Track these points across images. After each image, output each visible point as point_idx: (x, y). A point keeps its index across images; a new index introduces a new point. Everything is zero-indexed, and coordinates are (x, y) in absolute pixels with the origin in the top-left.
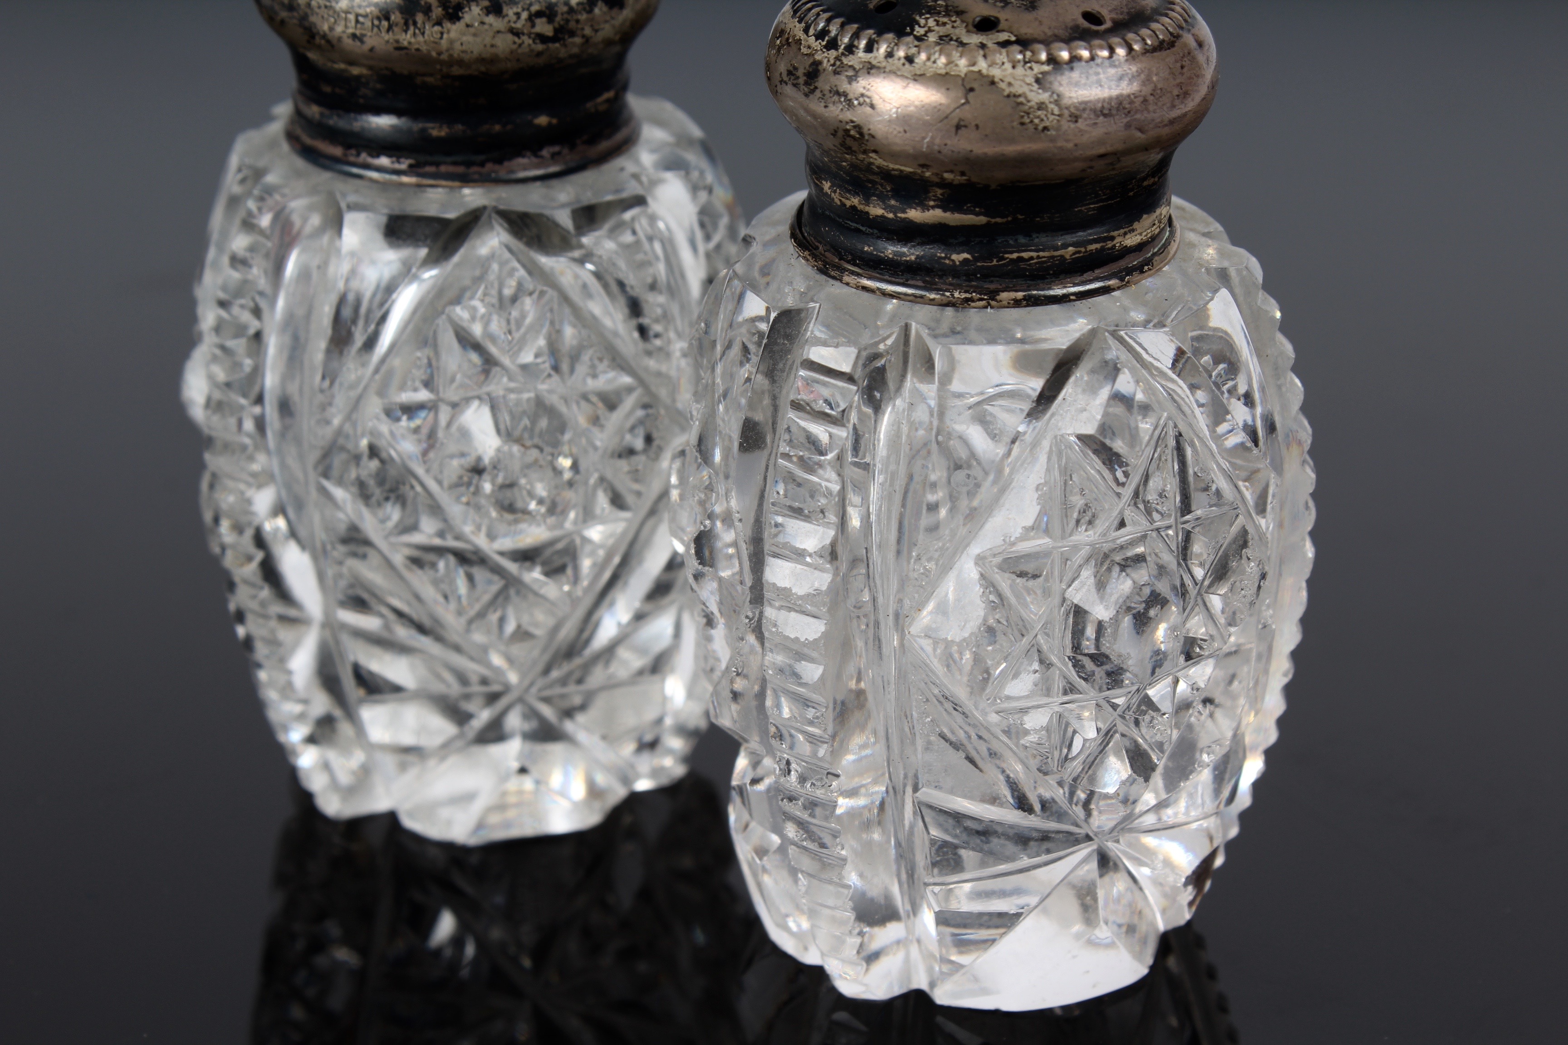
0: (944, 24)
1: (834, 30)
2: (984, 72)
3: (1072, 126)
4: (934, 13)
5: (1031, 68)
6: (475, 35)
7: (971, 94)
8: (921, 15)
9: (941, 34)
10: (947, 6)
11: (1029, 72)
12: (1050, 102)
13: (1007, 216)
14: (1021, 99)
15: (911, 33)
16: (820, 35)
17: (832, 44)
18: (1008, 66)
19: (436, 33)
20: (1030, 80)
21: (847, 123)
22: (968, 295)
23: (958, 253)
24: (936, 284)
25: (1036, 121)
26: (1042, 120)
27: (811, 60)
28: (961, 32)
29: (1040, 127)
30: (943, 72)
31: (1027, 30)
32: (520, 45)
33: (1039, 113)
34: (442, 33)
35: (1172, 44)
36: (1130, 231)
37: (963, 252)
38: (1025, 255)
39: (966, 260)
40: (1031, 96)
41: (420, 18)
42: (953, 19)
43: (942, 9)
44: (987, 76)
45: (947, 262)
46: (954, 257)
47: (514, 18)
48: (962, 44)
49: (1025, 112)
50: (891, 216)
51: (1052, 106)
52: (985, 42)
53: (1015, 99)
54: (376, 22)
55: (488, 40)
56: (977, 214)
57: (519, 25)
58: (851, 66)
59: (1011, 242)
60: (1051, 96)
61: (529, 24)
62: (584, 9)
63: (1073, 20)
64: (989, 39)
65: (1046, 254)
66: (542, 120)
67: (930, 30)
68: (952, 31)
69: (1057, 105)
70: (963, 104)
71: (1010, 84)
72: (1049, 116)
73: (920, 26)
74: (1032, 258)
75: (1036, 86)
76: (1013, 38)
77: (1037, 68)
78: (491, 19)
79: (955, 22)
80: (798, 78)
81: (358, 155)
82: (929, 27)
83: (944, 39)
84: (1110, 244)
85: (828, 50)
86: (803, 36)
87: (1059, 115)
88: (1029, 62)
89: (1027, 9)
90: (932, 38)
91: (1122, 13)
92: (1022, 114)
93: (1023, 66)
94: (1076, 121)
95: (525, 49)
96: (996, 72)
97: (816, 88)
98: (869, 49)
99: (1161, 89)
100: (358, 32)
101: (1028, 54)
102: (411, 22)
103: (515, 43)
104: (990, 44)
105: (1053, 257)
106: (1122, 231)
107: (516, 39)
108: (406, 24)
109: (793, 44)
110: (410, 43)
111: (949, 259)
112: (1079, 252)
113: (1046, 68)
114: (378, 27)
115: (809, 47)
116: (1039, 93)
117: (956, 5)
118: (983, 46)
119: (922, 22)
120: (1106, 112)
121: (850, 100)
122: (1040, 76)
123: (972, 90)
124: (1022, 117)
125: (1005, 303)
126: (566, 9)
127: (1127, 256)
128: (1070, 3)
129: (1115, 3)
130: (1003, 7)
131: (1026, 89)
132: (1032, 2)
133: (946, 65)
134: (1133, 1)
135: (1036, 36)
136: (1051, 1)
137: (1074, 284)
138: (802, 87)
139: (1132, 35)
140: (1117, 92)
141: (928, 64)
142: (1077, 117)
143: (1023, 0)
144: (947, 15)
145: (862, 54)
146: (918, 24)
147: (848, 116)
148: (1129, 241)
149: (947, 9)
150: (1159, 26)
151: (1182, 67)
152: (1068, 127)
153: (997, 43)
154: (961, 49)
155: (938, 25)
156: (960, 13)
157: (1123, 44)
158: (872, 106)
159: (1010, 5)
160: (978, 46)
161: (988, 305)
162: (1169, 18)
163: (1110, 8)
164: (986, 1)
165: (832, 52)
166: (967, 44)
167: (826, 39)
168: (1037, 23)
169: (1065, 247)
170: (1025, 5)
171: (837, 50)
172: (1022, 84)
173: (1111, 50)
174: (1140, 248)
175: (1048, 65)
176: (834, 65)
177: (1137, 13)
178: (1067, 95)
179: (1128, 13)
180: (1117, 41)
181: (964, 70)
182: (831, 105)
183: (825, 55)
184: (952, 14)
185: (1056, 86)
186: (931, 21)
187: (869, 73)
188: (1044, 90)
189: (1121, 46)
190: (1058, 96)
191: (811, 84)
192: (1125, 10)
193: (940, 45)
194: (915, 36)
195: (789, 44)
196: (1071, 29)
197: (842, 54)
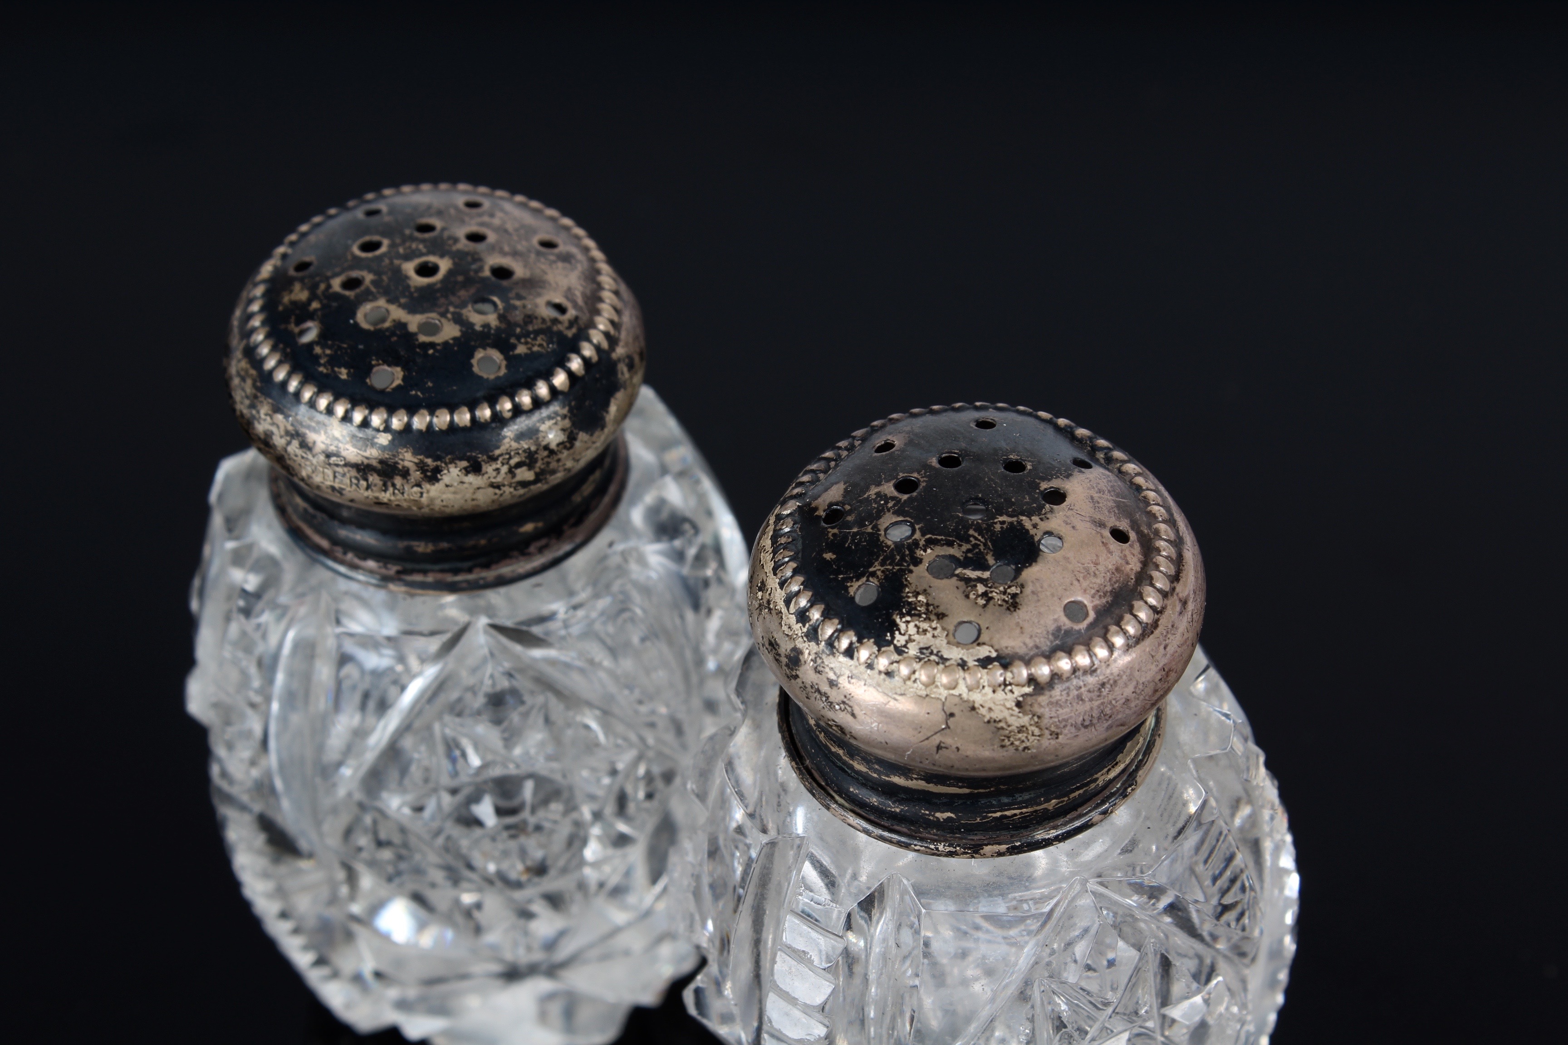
0: (925, 631)
1: (815, 616)
2: (965, 696)
3: (1053, 742)
4: (915, 615)
5: (1011, 691)
6: (455, 493)
7: (952, 719)
8: (902, 615)
9: (922, 645)
10: (928, 605)
11: (1010, 695)
12: (1031, 725)
13: (990, 788)
14: (1002, 724)
15: (891, 642)
16: (802, 616)
17: (813, 635)
18: (988, 690)
19: (416, 493)
20: (1011, 704)
21: (829, 720)
22: (952, 849)
23: (943, 812)
24: (920, 832)
25: (1017, 743)
26: (1023, 741)
27: (793, 645)
28: (940, 644)
29: (1020, 748)
30: (924, 693)
31: (1010, 643)
32: (501, 495)
33: (1020, 735)
34: (422, 493)
35: (1155, 624)
36: (1113, 767)
37: (947, 811)
38: (1008, 813)
39: (949, 818)
40: (1011, 720)
41: (398, 481)
43: (923, 609)
44: (967, 701)
45: (931, 818)
46: (938, 815)
47: (494, 474)
48: (944, 660)
49: (1005, 736)
50: (875, 775)
51: (1033, 728)
52: (965, 658)
53: (996, 725)
54: (354, 481)
55: (469, 496)
56: (960, 787)
57: (499, 479)
58: (832, 669)
59: (994, 802)
60: (1032, 719)
61: (510, 476)
62: (565, 448)
63: (1055, 620)
64: (972, 655)
65: (1029, 810)
66: (529, 527)
67: (910, 640)
68: (932, 642)
69: (1037, 727)
70: (943, 729)
71: (990, 709)
72: (1029, 737)
73: (900, 633)
74: (1015, 815)
75: (1017, 710)
76: (994, 655)
77: (1018, 691)
78: (471, 478)
79: (935, 629)
80: (780, 655)
81: (345, 553)
82: (910, 635)
83: (925, 652)
84: (1093, 786)
85: (809, 641)
86: (784, 610)
87: (1039, 736)
88: (1010, 684)
89: (1008, 609)
90: (913, 650)
91: (1105, 596)
92: (1003, 738)
93: (1003, 690)
94: (1057, 738)
95: (507, 496)
96: (977, 697)
97: (797, 677)
98: (850, 652)
99: (1143, 683)
100: (337, 485)
101: (1009, 675)
102: (389, 484)
103: (496, 494)
104: (971, 663)
105: (1036, 811)
106: (1106, 770)
107: (497, 491)
108: (385, 485)
109: (773, 612)
110: (390, 500)
111: (933, 816)
112: (1062, 802)
113: (1028, 690)
114: (357, 485)
115: (790, 628)
116: (1019, 717)
117: (936, 604)
118: (963, 665)
119: (903, 626)
120: (1087, 723)
121: (832, 703)
122: (1021, 699)
123: (952, 715)
124: (1003, 740)
125: (989, 854)
126: (546, 453)
127: (1111, 786)
128: (1053, 595)
129: (1099, 581)
130: (985, 606)
131: (1006, 714)
132: (1014, 596)
133: (926, 685)
134: (1118, 569)
135: (1018, 650)
136: (1033, 592)
137: (1055, 828)
138: (785, 668)
139: (1113, 628)
140: (1099, 702)
141: (908, 683)
142: (1057, 734)
143: (1005, 593)
144: (928, 619)
145: (842, 659)
146: (899, 630)
147: (830, 714)
148: (1112, 775)
149: (927, 609)
150: (1141, 603)
151: (1165, 648)
152: (1047, 743)
153: (978, 660)
154: (941, 666)
155: (918, 632)
156: (941, 616)
157: (1103, 644)
158: (853, 715)
159: (992, 602)
160: (959, 665)
161: (973, 857)
162: (1152, 585)
163: (1093, 591)
164: (967, 597)
165: (813, 644)
166: (947, 660)
167: (807, 625)
168: (1018, 631)
169: (1048, 800)
170: (1007, 602)
171: (818, 644)
172: (1003, 708)
173: (1091, 654)
174: (1123, 771)
175: (1029, 686)
176: (814, 661)
177: (1121, 588)
178: (1047, 715)
179: (1111, 591)
180: (1098, 640)
181: (944, 693)
182: (813, 699)
183: (806, 645)
184: (933, 617)
185: (1036, 708)
186: (911, 625)
187: (849, 682)
188: (1025, 713)
189: (1102, 647)
190: (1039, 717)
191: (792, 670)
192: (1109, 588)
193: (920, 659)
194: (895, 646)
195: (770, 609)
196: (1053, 634)
197: (823, 651)
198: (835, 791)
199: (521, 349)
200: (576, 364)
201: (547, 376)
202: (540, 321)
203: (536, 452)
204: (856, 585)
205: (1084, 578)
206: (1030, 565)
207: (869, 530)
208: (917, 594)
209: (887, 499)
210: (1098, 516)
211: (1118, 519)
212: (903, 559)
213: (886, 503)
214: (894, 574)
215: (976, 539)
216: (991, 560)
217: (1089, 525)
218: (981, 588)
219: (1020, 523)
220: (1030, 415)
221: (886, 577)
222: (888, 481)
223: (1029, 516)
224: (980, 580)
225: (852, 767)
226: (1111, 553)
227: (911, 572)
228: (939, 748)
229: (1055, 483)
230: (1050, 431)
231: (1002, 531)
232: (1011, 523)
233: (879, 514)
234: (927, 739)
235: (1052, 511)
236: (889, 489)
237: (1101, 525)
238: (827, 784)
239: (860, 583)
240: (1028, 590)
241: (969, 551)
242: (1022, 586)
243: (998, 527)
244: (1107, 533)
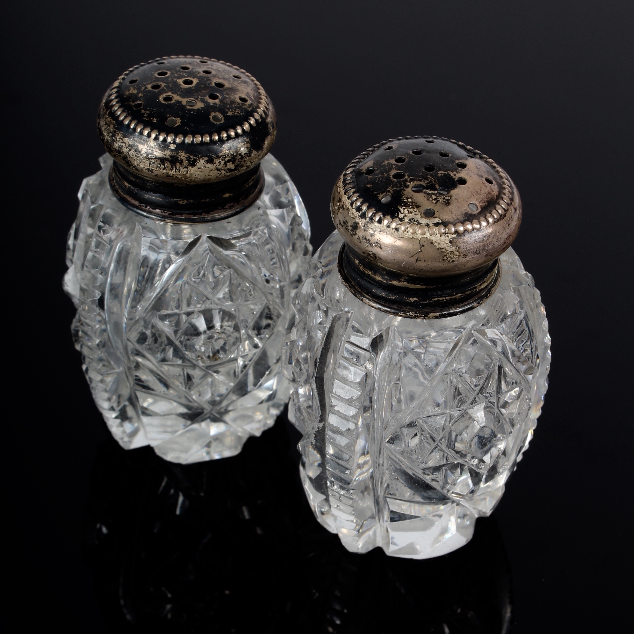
0: (412, 212)
1: (364, 208)
2: (428, 238)
3: (464, 259)
4: (407, 206)
5: (448, 236)
6: (201, 172)
8: (402, 207)
9: (410, 218)
10: (412, 202)
11: (447, 238)
13: (434, 285)
14: (443, 250)
15: (397, 217)
16: (359, 209)
17: (363, 216)
18: (438, 235)
19: (185, 171)
20: (448, 242)
21: (369, 252)
22: (416, 315)
23: (413, 298)
24: (403, 308)
25: (449, 259)
26: (452, 258)
27: (354, 221)
28: (418, 217)
29: (451, 261)
30: (411, 237)
31: (447, 217)
32: (220, 174)
33: (451, 255)
34: (187, 171)
35: (505, 215)
36: (483, 283)
37: (415, 297)
38: (440, 299)
39: (416, 300)
40: (447, 248)
41: (178, 165)
42: (415, 210)
43: (410, 204)
44: (430, 240)
45: (408, 301)
46: (411, 299)
47: (218, 164)
48: (420, 224)
49: (445, 255)
50: (385, 282)
51: (456, 252)
52: (428, 223)
53: (441, 250)
54: (159, 166)
55: (207, 174)
56: (422, 285)
57: (220, 167)
58: (372, 229)
59: (435, 294)
60: (456, 248)
61: (225, 165)
62: (247, 156)
63: (465, 210)
64: (431, 221)
65: (449, 298)
66: (227, 195)
67: (405, 216)
68: (415, 216)
69: (458, 252)
70: (419, 252)
71: (439, 243)
72: (455, 256)
73: (401, 213)
74: (443, 300)
75: (450, 244)
76: (440, 222)
77: (450, 236)
78: (209, 165)
79: (416, 211)
80: (348, 226)
81: (146, 207)
82: (405, 214)
83: (412, 221)
84: (474, 290)
85: (362, 218)
86: (350, 207)
87: (458, 256)
88: (447, 233)
89: (446, 204)
90: (407, 220)
91: (484, 202)
93: (445, 236)
94: (466, 258)
95: (222, 175)
96: (433, 238)
97: (356, 234)
98: (380, 222)
99: (500, 238)
100: (150, 168)
101: (447, 230)
102: (174, 167)
103: (218, 174)
104: (431, 225)
105: (452, 299)
106: (480, 284)
107: (219, 172)
108: (172, 167)
109: (345, 209)
110: (173, 174)
111: (409, 300)
112: (462, 295)
113: (454, 236)
114: (159, 167)
115: (353, 214)
116: (451, 247)
117: (416, 202)
118: (428, 225)
119: (402, 211)
120: (478, 252)
121: (371, 243)
122: (452, 240)
123: (423, 246)
124: (444, 257)
125: (431, 317)
126: (240, 157)
127: (481, 292)
128: (464, 200)
129: (482, 196)
130: (436, 203)
131: (445, 245)
132: (448, 200)
133: (413, 234)
134: (489, 193)
135: (450, 220)
136: (455, 199)
137: (459, 308)
138: (350, 231)
139: (489, 215)
140: (483, 243)
141: (405, 233)
142: (466, 256)
143: (444, 199)
144: (413, 208)
145: (376, 224)
146: (401, 212)
147: (370, 249)
148: (482, 287)
149: (412, 204)
150: (499, 206)
151: (509, 225)
152: (462, 260)
153: (434, 224)
154: (419, 226)
155: (409, 213)
156: (418, 207)
157: (485, 220)
158: (381, 248)
159: (439, 202)
160: (426, 225)
161: (425, 318)
162: (504, 201)
163: (480, 200)
164: (429, 200)
165: (363, 219)
166: (421, 223)
167: (361, 212)
168: (450, 213)
169: (457, 294)
170: (445, 202)
171: (366, 219)
172: (444, 243)
173: (480, 224)
174: (486, 287)
175: (455, 234)
176: (364, 226)
177: (491, 200)
178: (462, 247)
179: (487, 201)
180: (482, 218)
181: (420, 237)
182: (363, 243)
183: (360, 220)
184: (414, 207)
185: (458, 244)
186: (406, 210)
187: (379, 233)
188: (453, 246)
189: (484, 221)
190: (459, 248)
191: (354, 232)
192: (486, 200)
193: (410, 223)
194: (399, 218)
195: (344, 208)
196: (464, 215)
197: (368, 222)
198: (365, 293)
199: (230, 114)
200: (252, 121)
201: (241, 125)
202: (237, 103)
203: (236, 156)
204: (381, 196)
205: (476, 195)
206: (454, 189)
207: (386, 176)
208: (407, 199)
209: (392, 165)
210: (480, 174)
211: (488, 175)
212: (401, 186)
213: (392, 166)
214: (398, 191)
215: (431, 179)
216: (437, 187)
217: (477, 176)
218: (434, 197)
219: (449, 174)
220: (447, 140)
221: (394, 192)
222: (392, 159)
223: (452, 171)
224: (433, 194)
225: (374, 280)
226: (486, 187)
227: (405, 190)
228: (417, 260)
229: (461, 161)
230: (456, 146)
231: (441, 176)
232: (445, 174)
233: (390, 170)
234: (412, 256)
235: (461, 170)
236: (393, 161)
237: (482, 177)
238: (362, 291)
239: (383, 195)
240: (454, 198)
241: (428, 183)
242: (451, 196)
243: (440, 175)
244: (484, 180)
